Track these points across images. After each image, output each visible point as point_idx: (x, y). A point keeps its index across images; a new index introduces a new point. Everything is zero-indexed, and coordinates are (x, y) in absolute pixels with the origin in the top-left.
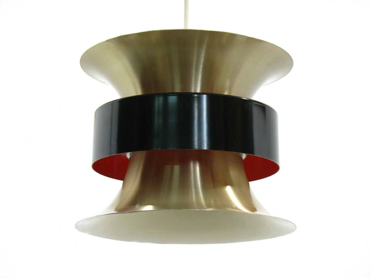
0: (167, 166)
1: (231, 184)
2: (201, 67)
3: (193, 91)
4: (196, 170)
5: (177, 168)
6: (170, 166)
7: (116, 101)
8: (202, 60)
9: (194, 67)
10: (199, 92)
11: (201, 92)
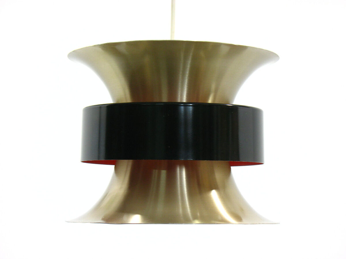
0: (154, 171)
1: (216, 188)
2: (187, 72)
3: (179, 101)
4: (182, 174)
5: (164, 173)
6: (157, 171)
7: (104, 106)
8: (188, 66)
9: (181, 73)
10: (184, 102)
11: (187, 102)
